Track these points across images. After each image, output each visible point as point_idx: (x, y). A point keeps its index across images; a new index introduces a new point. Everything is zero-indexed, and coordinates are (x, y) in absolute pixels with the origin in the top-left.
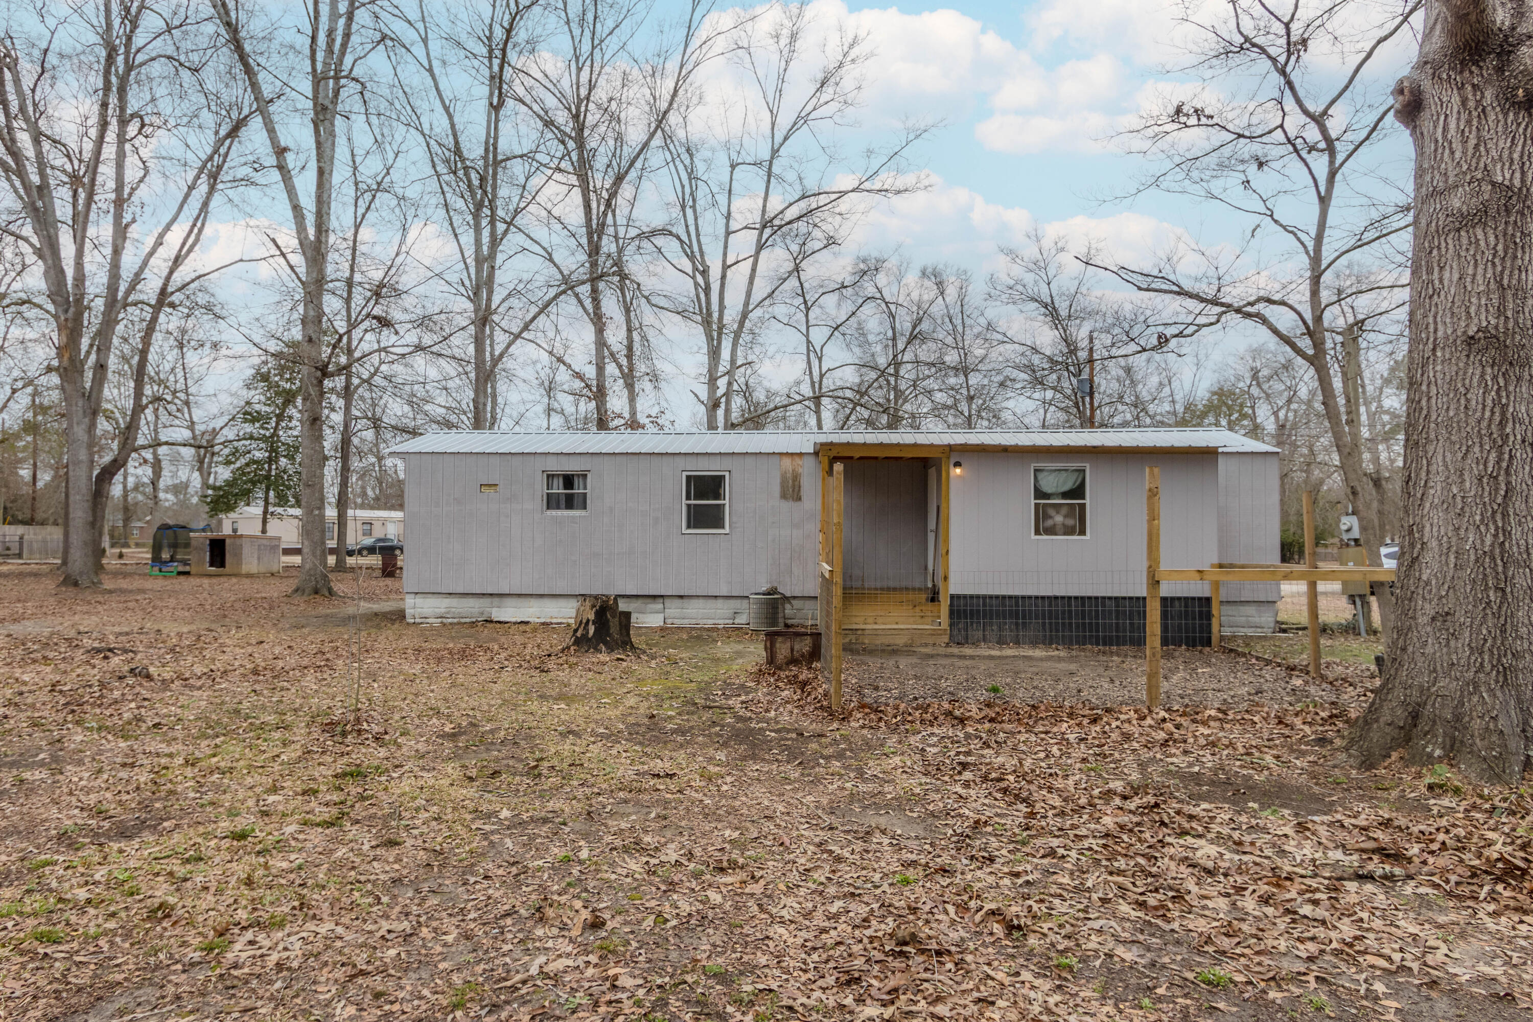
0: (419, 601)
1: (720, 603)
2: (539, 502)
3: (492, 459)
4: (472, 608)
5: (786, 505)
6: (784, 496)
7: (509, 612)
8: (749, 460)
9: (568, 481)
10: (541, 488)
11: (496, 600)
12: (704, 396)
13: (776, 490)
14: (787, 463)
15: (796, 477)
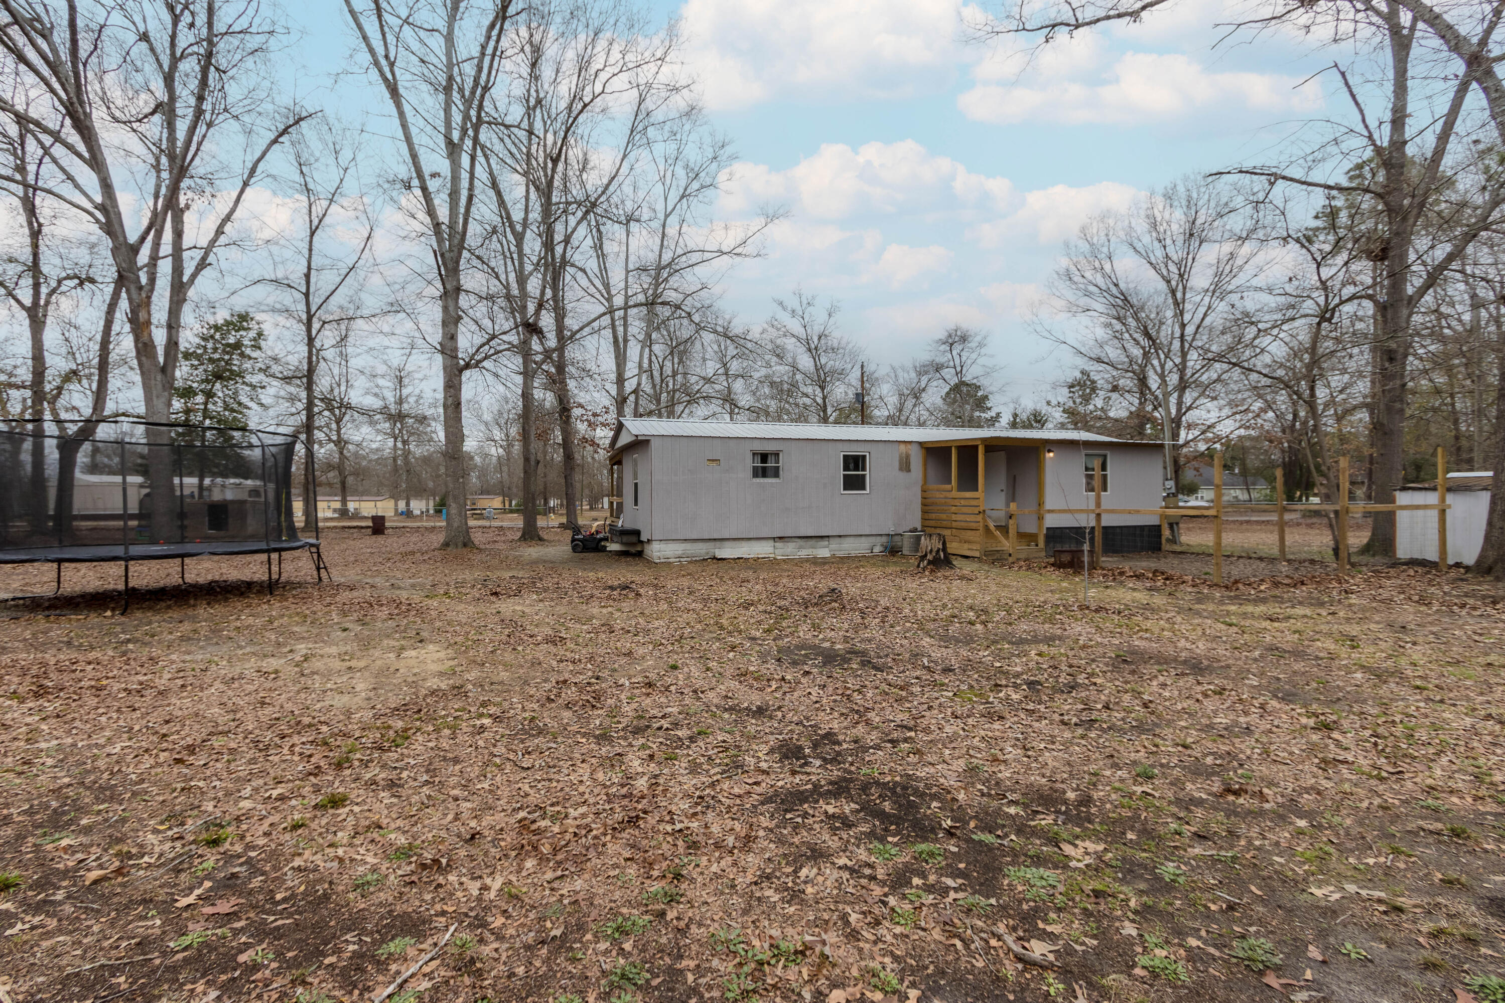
0: (663, 546)
1: (863, 539)
2: (750, 473)
3: (715, 441)
4: (701, 550)
5: (903, 475)
6: (901, 469)
7: (727, 552)
8: (881, 445)
9: (764, 457)
10: (749, 463)
11: (718, 544)
12: (614, 392)
13: (897, 465)
14: (902, 447)
15: (908, 457)
